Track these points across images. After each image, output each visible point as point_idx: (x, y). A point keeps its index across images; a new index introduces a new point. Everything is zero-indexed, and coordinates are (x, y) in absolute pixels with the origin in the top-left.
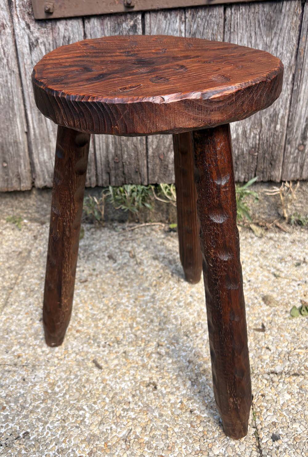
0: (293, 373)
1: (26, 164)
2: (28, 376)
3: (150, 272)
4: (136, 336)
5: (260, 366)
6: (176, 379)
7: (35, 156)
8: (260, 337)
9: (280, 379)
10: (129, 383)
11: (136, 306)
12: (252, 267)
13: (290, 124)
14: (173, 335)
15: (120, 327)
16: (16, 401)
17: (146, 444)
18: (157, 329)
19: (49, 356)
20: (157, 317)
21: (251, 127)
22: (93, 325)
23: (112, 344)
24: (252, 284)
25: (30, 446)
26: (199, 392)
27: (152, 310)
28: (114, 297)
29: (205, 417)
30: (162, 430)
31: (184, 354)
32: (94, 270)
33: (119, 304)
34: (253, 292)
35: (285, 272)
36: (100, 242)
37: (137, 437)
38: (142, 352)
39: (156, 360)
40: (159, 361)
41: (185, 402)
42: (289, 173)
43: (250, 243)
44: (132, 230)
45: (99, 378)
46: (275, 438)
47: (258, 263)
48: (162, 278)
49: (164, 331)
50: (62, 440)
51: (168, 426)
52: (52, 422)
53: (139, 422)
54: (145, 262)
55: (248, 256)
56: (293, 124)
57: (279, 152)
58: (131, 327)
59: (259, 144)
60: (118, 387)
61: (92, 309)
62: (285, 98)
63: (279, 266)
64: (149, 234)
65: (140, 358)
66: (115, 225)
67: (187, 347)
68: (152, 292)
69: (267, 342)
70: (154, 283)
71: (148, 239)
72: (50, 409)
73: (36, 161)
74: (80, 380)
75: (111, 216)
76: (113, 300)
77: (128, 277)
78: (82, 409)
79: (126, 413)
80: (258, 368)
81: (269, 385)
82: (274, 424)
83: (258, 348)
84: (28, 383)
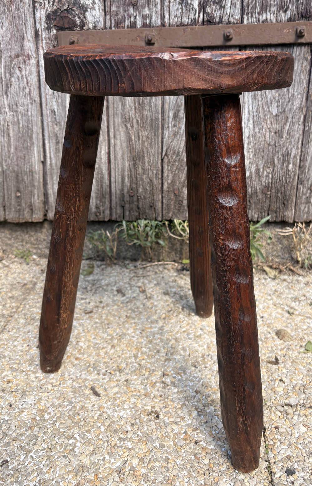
0: (309, 406)
2: (16, 402)
3: (160, 305)
4: (140, 365)
5: (274, 398)
6: (181, 408)
8: (273, 370)
9: (295, 412)
10: (128, 411)
11: (142, 337)
12: (265, 304)
13: (302, 164)
14: (180, 365)
15: (123, 356)
17: (142, 476)
18: (163, 359)
19: (43, 381)
20: (164, 348)
21: (264, 165)
22: (94, 354)
23: (113, 373)
24: (265, 320)
26: (206, 423)
27: (159, 341)
28: (119, 328)
29: (211, 449)
30: (162, 461)
31: (191, 384)
32: (101, 302)
33: (125, 334)
34: (266, 328)
35: (299, 310)
36: (110, 277)
37: (133, 469)
38: (146, 381)
39: (160, 389)
40: (163, 390)
41: (189, 432)
42: (302, 214)
43: (263, 283)
44: (144, 268)
45: (96, 406)
46: (290, 472)
47: (271, 302)
48: (172, 312)
49: (171, 362)
51: (170, 457)
53: (137, 453)
54: (155, 296)
55: (262, 295)
56: (305, 165)
57: (292, 192)
58: (136, 357)
59: (272, 183)
60: (116, 416)
61: (94, 338)
62: (297, 138)
63: (293, 304)
64: (161, 272)
65: (143, 387)
66: (127, 262)
67: (194, 377)
68: (161, 324)
69: (280, 375)
70: (164, 316)
71: (159, 277)
74: (75, 407)
75: (123, 254)
76: (118, 330)
77: (136, 310)
78: (73, 438)
79: (122, 443)
80: (271, 399)
81: (283, 417)
82: (289, 457)
83: (272, 381)
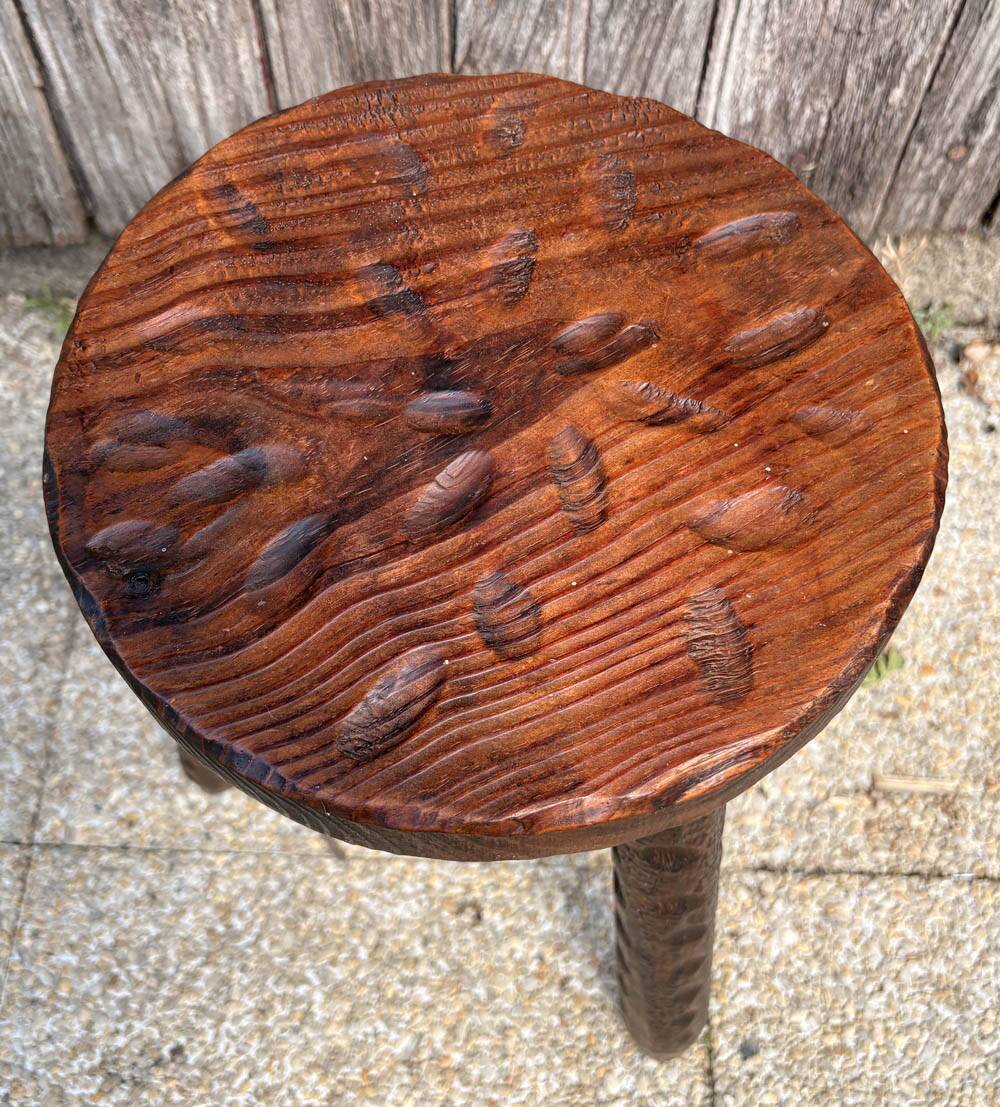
0: (812, 868)
1: (59, 178)
2: (162, 882)
5: (737, 846)
6: (530, 889)
7: (82, 153)
9: (780, 887)
10: (413, 902)
13: (937, 84)
16: (142, 958)
17: (455, 1072)
19: (209, 817)
21: (807, 90)
25: (190, 1082)
26: (585, 928)
29: (594, 997)
30: (492, 1033)
37: (435, 1056)
41: (549, 958)
42: (902, 217)
45: (341, 889)
46: (749, 1050)
50: (262, 1063)
51: (509, 1023)
52: (236, 1019)
56: (949, 86)
57: (884, 164)
59: (824, 140)
60: (387, 916)
62: (941, 10)
72: (226, 981)
73: (89, 167)
74: (293, 894)
78: (305, 981)
79: (408, 989)
81: (753, 905)
82: (751, 1013)
84: (162, 905)
